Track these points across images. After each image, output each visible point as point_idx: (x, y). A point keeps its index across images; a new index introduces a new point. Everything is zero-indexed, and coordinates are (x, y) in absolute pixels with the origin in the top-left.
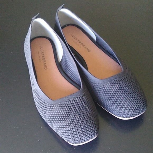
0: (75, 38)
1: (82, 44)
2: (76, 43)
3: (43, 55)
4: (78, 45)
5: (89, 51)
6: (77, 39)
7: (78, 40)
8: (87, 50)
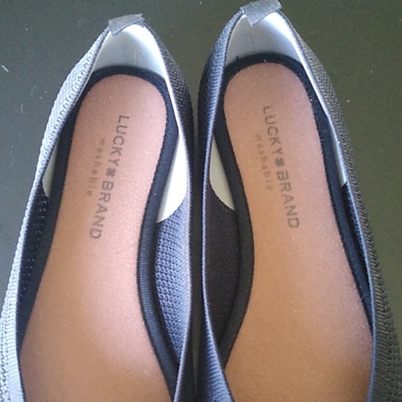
0: (273, 131)
1: (283, 176)
2: (265, 159)
3: (115, 162)
4: (267, 174)
5: (294, 223)
6: (276, 140)
7: (279, 151)
8: (289, 214)
